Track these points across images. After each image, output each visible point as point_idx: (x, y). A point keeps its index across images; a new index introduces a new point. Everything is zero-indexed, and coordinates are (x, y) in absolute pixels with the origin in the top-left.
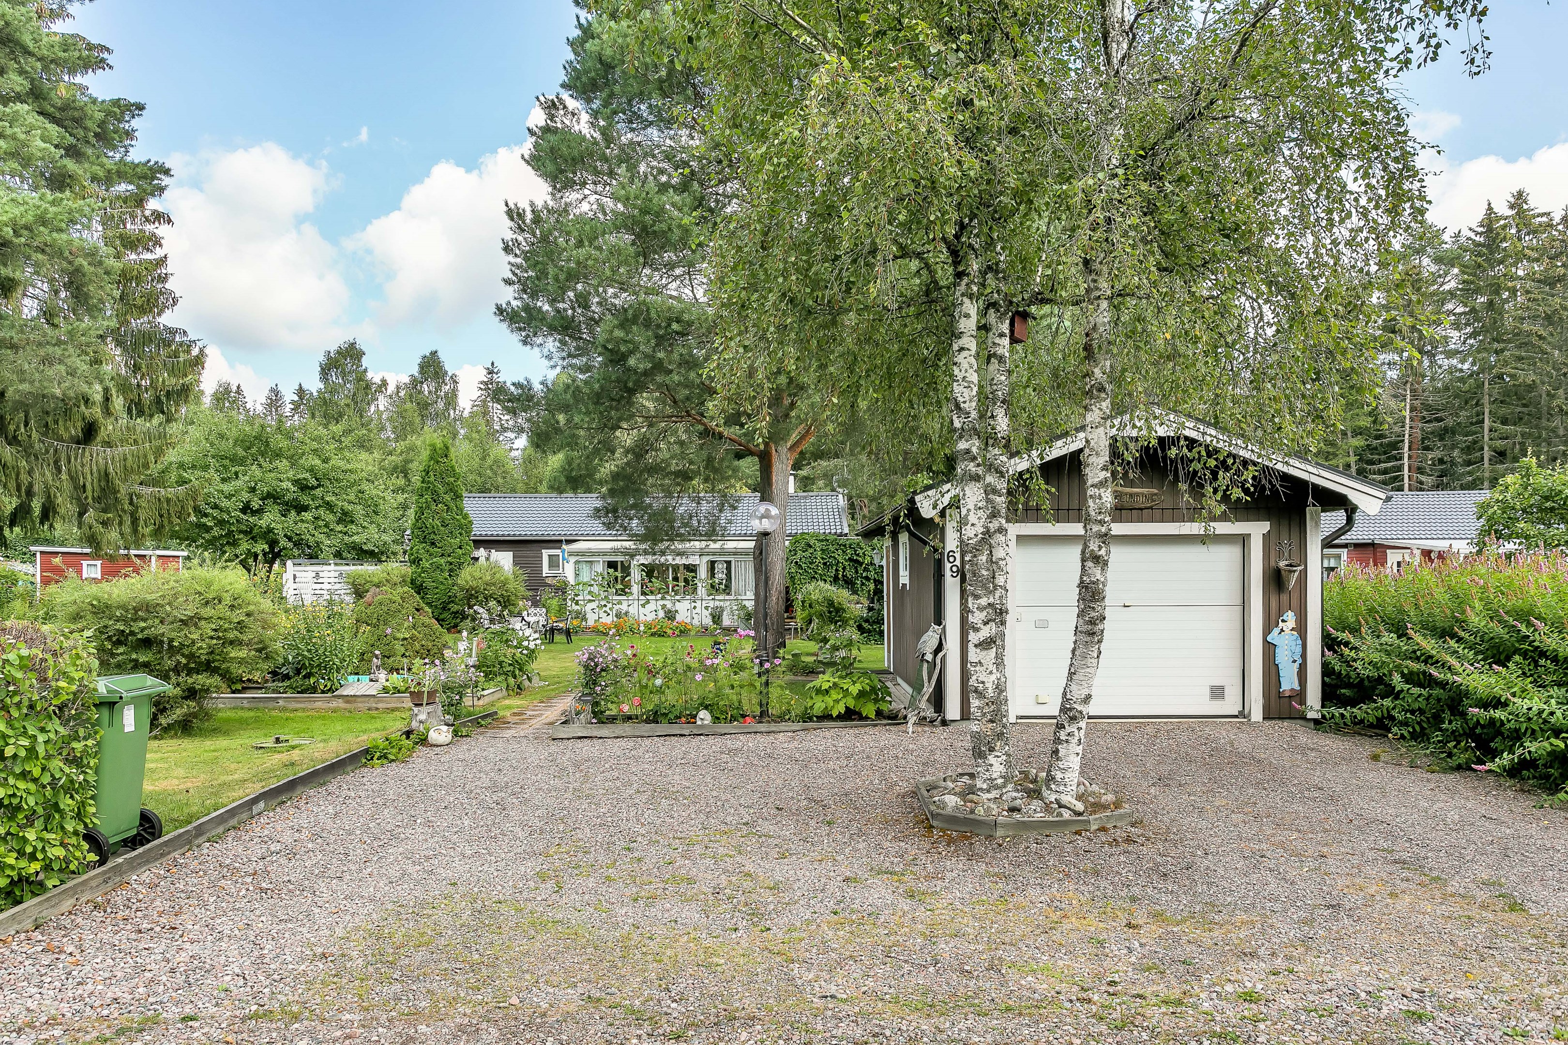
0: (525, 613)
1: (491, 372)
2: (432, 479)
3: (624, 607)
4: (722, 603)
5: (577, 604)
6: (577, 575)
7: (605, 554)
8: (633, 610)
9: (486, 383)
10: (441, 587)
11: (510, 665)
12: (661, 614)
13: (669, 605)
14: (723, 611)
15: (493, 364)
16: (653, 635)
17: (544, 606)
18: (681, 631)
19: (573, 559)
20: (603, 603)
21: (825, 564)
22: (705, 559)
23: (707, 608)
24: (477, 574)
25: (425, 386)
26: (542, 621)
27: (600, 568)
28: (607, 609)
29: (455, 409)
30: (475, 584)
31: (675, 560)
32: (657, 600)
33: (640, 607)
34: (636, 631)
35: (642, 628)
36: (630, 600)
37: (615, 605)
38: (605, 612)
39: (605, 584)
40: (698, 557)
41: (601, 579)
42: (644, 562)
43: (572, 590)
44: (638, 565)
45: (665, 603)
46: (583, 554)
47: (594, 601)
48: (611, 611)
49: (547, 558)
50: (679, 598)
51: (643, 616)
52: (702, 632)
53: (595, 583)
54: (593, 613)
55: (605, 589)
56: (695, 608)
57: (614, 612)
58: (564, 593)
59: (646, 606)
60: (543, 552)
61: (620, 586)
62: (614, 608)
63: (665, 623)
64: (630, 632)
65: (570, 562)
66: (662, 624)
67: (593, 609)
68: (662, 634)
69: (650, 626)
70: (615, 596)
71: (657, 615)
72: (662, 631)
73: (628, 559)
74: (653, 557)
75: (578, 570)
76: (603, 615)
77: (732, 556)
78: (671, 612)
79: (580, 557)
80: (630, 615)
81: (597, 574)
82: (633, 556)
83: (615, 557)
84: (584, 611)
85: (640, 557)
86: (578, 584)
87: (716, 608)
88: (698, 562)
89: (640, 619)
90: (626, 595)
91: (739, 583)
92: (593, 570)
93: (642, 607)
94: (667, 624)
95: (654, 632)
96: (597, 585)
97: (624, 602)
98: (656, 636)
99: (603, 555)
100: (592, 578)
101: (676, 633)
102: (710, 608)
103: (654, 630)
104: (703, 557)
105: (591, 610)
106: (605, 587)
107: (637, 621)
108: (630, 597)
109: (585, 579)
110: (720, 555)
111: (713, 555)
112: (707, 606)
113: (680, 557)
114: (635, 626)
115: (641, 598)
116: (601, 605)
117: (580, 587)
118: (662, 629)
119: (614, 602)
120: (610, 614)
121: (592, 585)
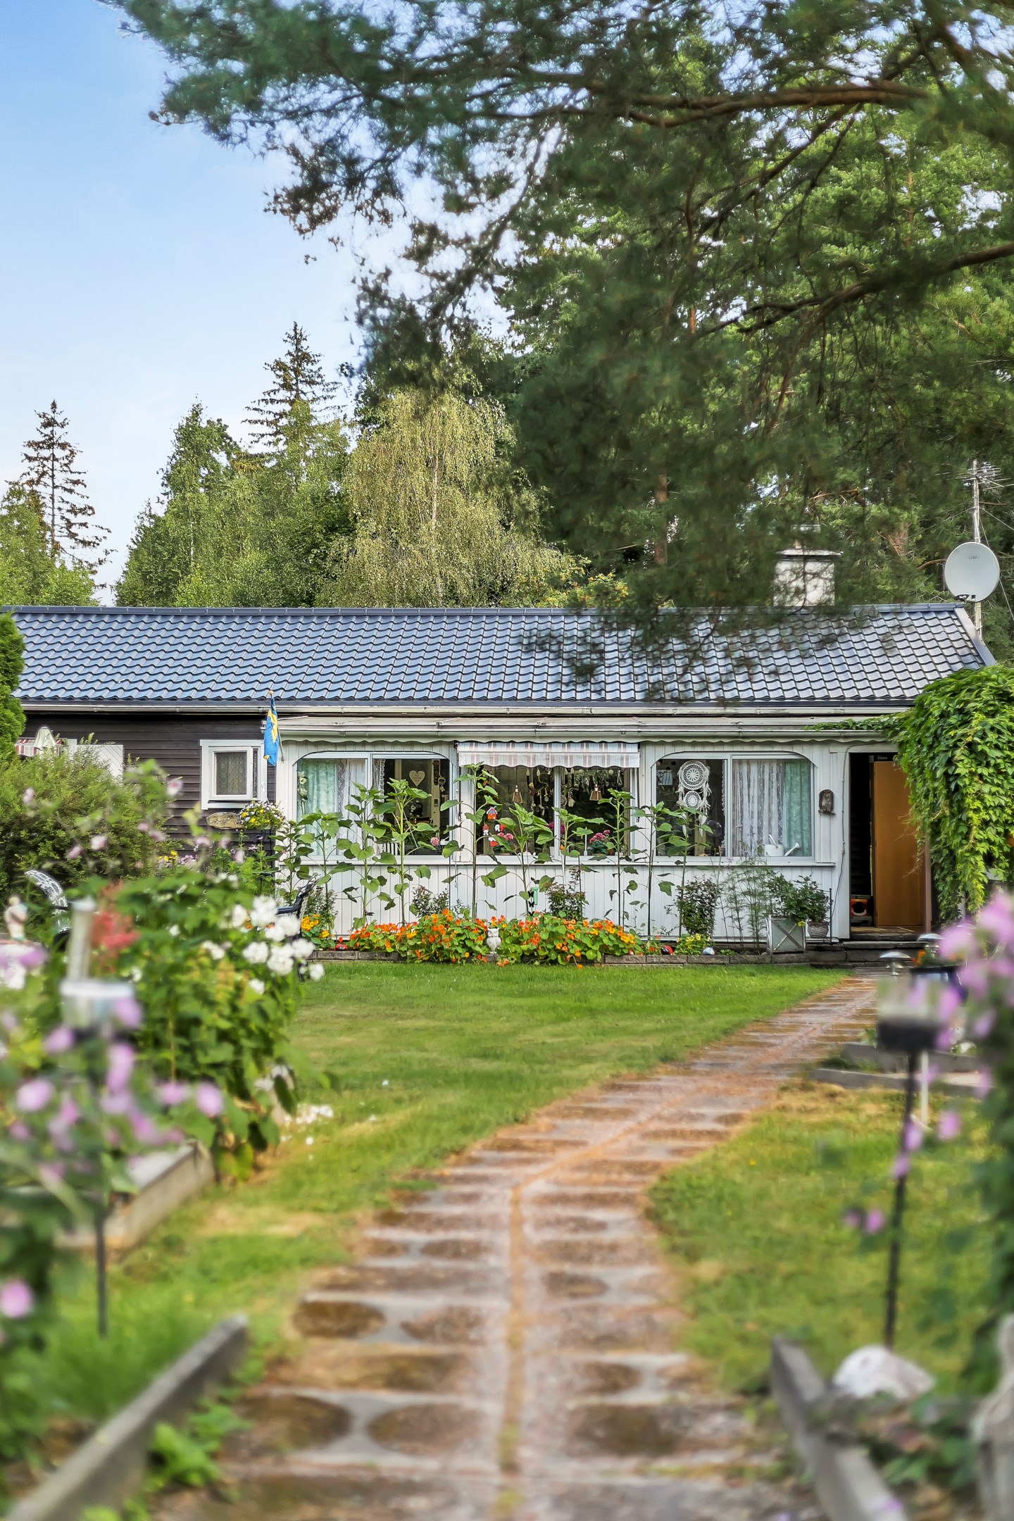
1: (50, 423)
3: (435, 885)
4: (708, 875)
5: (303, 873)
6: (303, 798)
7: (380, 741)
8: (461, 893)
9: (36, 445)
11: (223, 1036)
12: (543, 903)
13: (563, 879)
14: (713, 898)
15: (54, 405)
16: (527, 958)
18: (605, 950)
19: (294, 754)
20: (375, 874)
22: (655, 754)
23: (666, 887)
27: (366, 777)
28: (388, 889)
31: (571, 757)
32: (524, 867)
33: (480, 882)
34: (477, 949)
35: (495, 940)
36: (449, 866)
37: (410, 878)
38: (382, 896)
39: (381, 819)
40: (635, 749)
41: (370, 806)
42: (487, 762)
43: (290, 836)
44: (470, 770)
45: (550, 873)
46: (321, 741)
47: (350, 867)
48: (401, 893)
49: (214, 759)
50: (586, 860)
51: (492, 907)
52: (664, 953)
53: (353, 817)
54: (350, 897)
55: (381, 833)
56: (633, 885)
57: (409, 896)
58: (269, 844)
59: (498, 881)
60: (203, 742)
61: (422, 827)
62: (407, 885)
63: (556, 925)
64: (460, 950)
65: (286, 762)
66: (549, 928)
67: (351, 889)
68: (553, 956)
69: (515, 935)
70: (408, 856)
71: (532, 905)
72: (550, 947)
73: (443, 752)
74: (511, 749)
75: (306, 785)
76: (376, 905)
77: (727, 748)
78: (569, 896)
79: (312, 749)
80: (453, 903)
81: (359, 794)
82: (455, 744)
83: (408, 749)
84: (324, 892)
85: (474, 748)
86: (309, 821)
87: (692, 888)
88: (634, 763)
89: (483, 914)
90: (438, 851)
91: (747, 822)
92: (347, 783)
93: (487, 884)
94: (561, 930)
95: (528, 950)
96: (359, 824)
97: (434, 872)
98: (537, 963)
99: (374, 744)
100: (345, 803)
101: (590, 955)
102: (673, 888)
103: (529, 946)
104: (649, 750)
105: (345, 891)
106: (382, 827)
107: (477, 922)
108: (449, 856)
109: (328, 808)
110: (694, 744)
111: (674, 744)
112: (665, 883)
113: (585, 749)
114: (472, 936)
115: (481, 859)
116: (370, 878)
117: (314, 828)
118: (549, 941)
119: (405, 871)
120: (397, 901)
121: (346, 824)
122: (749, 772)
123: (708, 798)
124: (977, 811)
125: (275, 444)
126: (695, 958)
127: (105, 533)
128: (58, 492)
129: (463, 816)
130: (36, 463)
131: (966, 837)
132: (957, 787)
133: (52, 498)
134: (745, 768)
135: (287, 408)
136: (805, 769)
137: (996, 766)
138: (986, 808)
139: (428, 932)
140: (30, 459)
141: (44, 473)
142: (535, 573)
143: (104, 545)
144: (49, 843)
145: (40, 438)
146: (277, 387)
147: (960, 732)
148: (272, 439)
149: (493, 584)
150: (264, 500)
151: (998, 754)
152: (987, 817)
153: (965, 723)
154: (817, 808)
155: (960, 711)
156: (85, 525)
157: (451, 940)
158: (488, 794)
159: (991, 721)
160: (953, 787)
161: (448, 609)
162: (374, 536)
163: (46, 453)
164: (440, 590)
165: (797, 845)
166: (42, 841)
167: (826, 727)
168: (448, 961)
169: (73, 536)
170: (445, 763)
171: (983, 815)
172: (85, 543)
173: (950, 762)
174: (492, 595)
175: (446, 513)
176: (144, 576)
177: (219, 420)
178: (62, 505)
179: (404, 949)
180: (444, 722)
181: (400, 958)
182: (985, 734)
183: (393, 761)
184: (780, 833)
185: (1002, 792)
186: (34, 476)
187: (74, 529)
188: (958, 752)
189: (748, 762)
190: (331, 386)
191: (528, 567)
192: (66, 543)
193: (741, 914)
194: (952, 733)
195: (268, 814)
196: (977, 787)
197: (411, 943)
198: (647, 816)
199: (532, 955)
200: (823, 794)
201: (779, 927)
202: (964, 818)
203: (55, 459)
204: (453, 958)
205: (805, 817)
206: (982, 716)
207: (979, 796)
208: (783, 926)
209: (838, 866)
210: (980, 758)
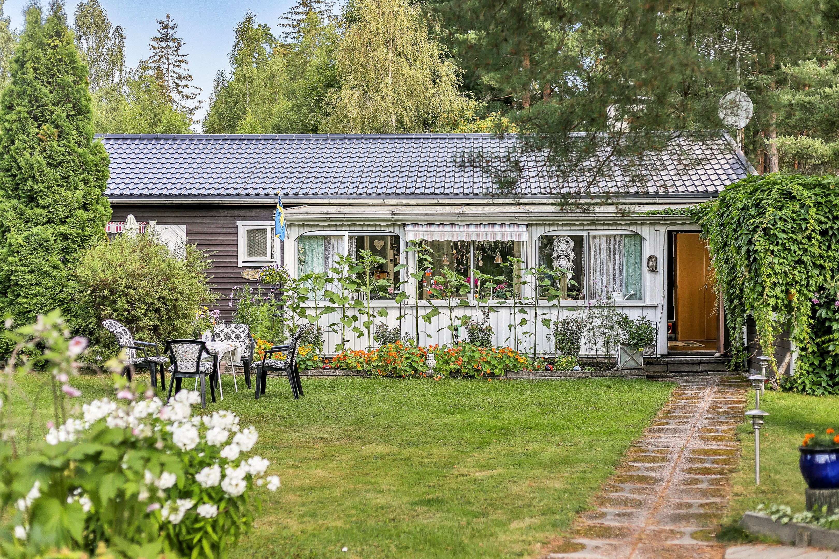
0: (206, 335)
1: (165, 27)
2: (31, 75)
3: (391, 322)
5: (302, 314)
6: (302, 262)
7: (353, 223)
8: (408, 327)
9: (158, 40)
10: (48, 283)
12: (464, 334)
13: (475, 317)
14: (579, 330)
15: (168, 16)
16: (454, 374)
17: (243, 319)
18: (507, 369)
19: (295, 233)
20: (350, 313)
21: (824, 233)
22: (538, 232)
23: (546, 323)
24: (115, 258)
25: (84, 41)
26: (242, 351)
27: (344, 249)
28: (358, 324)
29: (120, 70)
30: (109, 275)
31: (482, 235)
32: (451, 308)
33: (421, 320)
34: (420, 368)
35: (431, 362)
36: (400, 307)
37: (374, 316)
38: (355, 329)
39: (354, 277)
40: (524, 228)
41: (346, 268)
42: (425, 238)
43: (293, 289)
44: (414, 244)
45: (468, 312)
46: (314, 223)
47: (334, 309)
48: (367, 327)
49: (245, 234)
50: (492, 303)
51: (429, 336)
52: (547, 370)
53: (335, 276)
54: (334, 330)
55: (354, 287)
56: (524, 322)
57: (373, 330)
58: (279, 295)
59: (433, 319)
60: (238, 223)
61: (382, 282)
62: (372, 322)
63: (473, 351)
64: (408, 369)
65: (290, 238)
66: (468, 354)
67: (334, 324)
68: (472, 373)
69: (446, 358)
70: (373, 301)
71: (457, 337)
72: (469, 366)
73: (396, 231)
74: (441, 229)
75: (304, 253)
76: (351, 335)
77: (586, 228)
78: (481, 330)
79: (308, 229)
80: (403, 335)
81: (339, 260)
82: (403, 226)
83: (372, 229)
84: (316, 327)
85: (416, 228)
86: (305, 279)
87: (565, 323)
88: (524, 238)
89: (424, 342)
90: (393, 298)
91: (599, 277)
92: (331, 252)
93: (426, 321)
94: (477, 355)
95: (454, 369)
96: (339, 280)
97: (389, 312)
98: (460, 378)
99: (349, 226)
100: (330, 266)
101: (497, 372)
102: (552, 323)
103: (455, 366)
104: (534, 229)
105: (330, 326)
106: (355, 283)
107: (420, 349)
108: (400, 302)
109: (318, 269)
110: (564, 225)
111: (550, 225)
112: (546, 320)
113: (491, 229)
114: (416, 359)
115: (422, 303)
116: (347, 316)
117: (309, 284)
118: (468, 363)
119: (371, 311)
120: (365, 332)
121: (330, 281)
122: (600, 243)
123: (573, 261)
124: (769, 276)
125: (297, 38)
126: (568, 373)
127: (199, 91)
128: (171, 67)
129: (410, 276)
130: (158, 50)
131: (761, 294)
132: (755, 259)
133: (168, 70)
134: (598, 240)
135: (304, 17)
136: (638, 242)
137: (783, 245)
138: (775, 274)
139: (385, 356)
140: (154, 48)
141: (162, 57)
142: (453, 111)
143: (198, 98)
144: (124, 298)
145: (160, 36)
146: (298, 5)
147: (757, 221)
148: (295, 35)
149: (427, 119)
150: (291, 71)
151: (785, 236)
152: (776, 281)
153: (761, 214)
154: (646, 268)
155: (757, 206)
156: (187, 86)
157: (402, 362)
158: (426, 260)
159: (779, 213)
160: (752, 259)
161: (400, 134)
162: (352, 88)
163: (164, 45)
164: (394, 122)
165: (632, 292)
166: (120, 297)
167: (653, 214)
168: (400, 377)
169: (180, 92)
170: (396, 239)
171: (774, 279)
172: (186, 97)
173: (750, 242)
174: (426, 125)
175: (397, 74)
176: (219, 116)
177: (265, 25)
178: (173, 75)
179: (369, 368)
180: (397, 210)
181: (367, 375)
182: (775, 222)
183: (363, 237)
184: (621, 284)
185: (786, 262)
186: (157, 58)
187: (180, 89)
188: (756, 235)
189: (600, 236)
190: (330, 4)
191: (448, 108)
192: (175, 96)
193: (597, 340)
194: (752, 221)
195: (278, 274)
196: (769, 260)
197: (374, 364)
198: (534, 274)
199: (457, 372)
200: (650, 258)
201: (625, 351)
202: (760, 281)
203: (169, 48)
204: (403, 374)
205: (638, 273)
206: (772, 209)
207: (771, 266)
208: (628, 351)
209: (660, 306)
210: (773, 239)
